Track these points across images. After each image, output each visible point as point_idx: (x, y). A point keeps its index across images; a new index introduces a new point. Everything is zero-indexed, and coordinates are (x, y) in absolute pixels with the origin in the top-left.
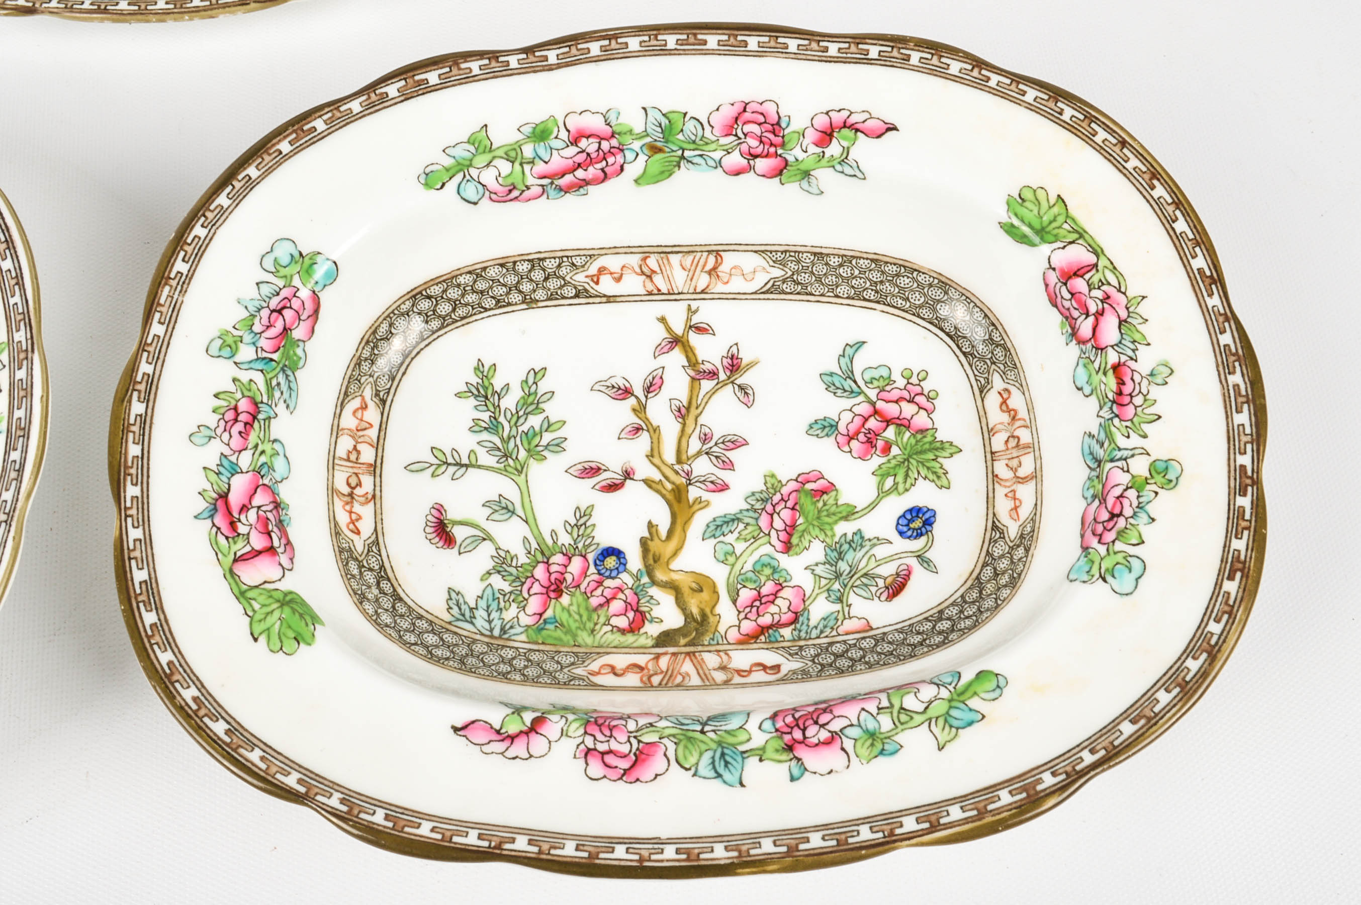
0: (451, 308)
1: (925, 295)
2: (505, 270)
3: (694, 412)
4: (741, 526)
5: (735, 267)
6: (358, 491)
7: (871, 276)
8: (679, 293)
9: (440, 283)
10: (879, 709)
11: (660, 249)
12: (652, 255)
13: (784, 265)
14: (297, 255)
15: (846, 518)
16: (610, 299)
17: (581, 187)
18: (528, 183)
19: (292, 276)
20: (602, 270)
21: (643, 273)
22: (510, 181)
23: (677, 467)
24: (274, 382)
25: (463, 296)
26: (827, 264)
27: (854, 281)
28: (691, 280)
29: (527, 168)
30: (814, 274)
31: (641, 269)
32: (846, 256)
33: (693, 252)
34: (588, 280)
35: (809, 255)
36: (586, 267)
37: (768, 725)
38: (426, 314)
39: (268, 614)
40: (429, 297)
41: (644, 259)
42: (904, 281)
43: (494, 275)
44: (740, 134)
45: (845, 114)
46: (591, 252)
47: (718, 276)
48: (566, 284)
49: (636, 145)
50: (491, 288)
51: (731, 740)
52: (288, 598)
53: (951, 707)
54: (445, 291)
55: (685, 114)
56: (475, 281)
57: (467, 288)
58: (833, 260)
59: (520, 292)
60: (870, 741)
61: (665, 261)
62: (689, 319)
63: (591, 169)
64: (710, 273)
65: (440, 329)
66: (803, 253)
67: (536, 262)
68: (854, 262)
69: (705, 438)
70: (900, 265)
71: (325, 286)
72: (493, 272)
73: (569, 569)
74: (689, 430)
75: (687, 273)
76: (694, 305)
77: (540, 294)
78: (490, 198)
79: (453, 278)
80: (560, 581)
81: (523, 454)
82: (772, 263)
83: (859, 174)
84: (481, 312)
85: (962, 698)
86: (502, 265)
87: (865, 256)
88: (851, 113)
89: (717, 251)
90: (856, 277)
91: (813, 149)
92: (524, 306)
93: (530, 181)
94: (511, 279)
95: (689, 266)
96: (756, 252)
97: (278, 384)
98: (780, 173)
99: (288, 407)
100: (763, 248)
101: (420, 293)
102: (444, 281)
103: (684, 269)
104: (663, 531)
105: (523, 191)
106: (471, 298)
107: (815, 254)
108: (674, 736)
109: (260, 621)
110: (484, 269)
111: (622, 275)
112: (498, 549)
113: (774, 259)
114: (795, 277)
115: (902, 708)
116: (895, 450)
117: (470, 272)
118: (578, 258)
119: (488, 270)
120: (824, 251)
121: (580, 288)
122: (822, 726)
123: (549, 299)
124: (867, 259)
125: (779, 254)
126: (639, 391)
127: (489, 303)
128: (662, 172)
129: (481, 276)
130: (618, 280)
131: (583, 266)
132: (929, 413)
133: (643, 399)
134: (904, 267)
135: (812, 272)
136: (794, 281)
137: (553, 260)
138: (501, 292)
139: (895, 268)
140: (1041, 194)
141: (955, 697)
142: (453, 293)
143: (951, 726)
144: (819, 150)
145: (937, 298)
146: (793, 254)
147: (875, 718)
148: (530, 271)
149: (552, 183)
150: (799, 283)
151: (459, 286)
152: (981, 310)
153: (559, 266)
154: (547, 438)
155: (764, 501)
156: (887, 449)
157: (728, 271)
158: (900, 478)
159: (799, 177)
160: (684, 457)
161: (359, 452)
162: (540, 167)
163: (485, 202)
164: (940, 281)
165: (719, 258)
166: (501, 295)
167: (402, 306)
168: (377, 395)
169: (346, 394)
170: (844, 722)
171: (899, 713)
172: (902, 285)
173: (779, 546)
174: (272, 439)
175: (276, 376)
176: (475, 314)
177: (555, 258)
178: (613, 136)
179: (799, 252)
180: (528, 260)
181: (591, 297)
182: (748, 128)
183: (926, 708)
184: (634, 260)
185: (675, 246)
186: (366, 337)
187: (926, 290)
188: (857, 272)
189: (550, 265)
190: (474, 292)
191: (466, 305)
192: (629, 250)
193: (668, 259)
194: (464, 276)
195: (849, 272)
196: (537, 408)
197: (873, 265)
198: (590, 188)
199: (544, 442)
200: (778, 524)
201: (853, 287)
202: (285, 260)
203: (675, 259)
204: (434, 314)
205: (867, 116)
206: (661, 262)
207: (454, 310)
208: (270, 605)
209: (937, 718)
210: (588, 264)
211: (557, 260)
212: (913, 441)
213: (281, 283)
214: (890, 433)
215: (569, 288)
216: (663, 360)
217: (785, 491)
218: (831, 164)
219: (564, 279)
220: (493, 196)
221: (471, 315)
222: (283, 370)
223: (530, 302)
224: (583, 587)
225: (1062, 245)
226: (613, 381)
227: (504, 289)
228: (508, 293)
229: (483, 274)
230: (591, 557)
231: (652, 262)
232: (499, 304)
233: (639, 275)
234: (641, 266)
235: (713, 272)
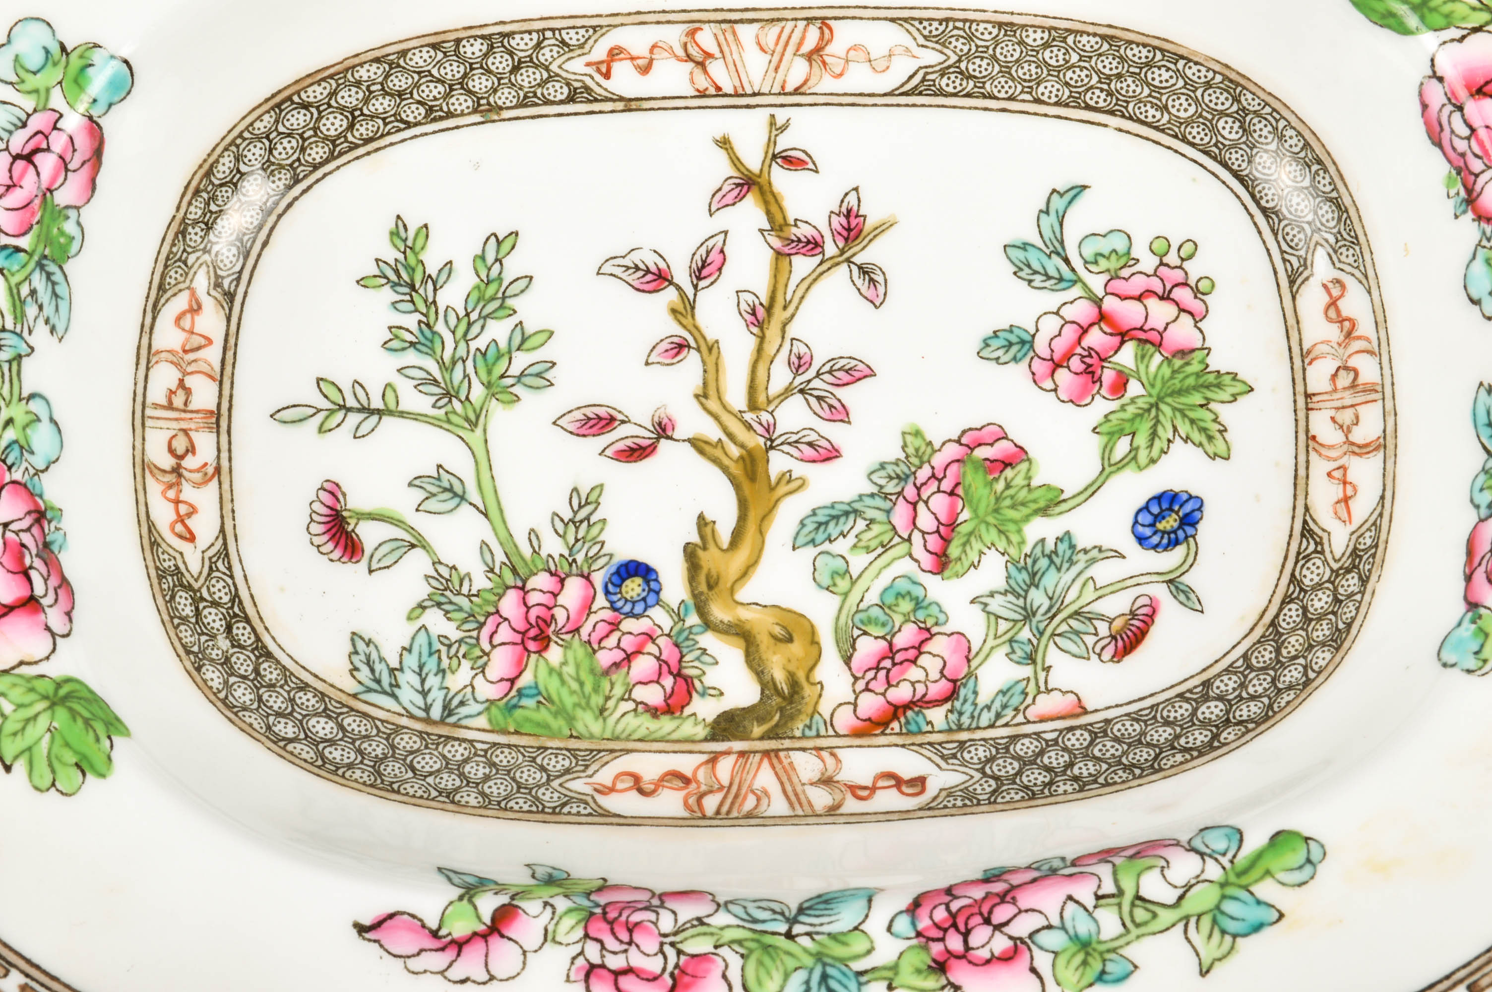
0: (345, 124)
1: (1196, 101)
2: (440, 55)
3: (779, 315)
4: (861, 524)
5: (854, 48)
6: (190, 462)
7: (1100, 66)
8: (754, 94)
9: (324, 79)
10: (1098, 897)
11: (720, 16)
12: (706, 27)
13: (943, 45)
14: (55, 50)
15: (1044, 511)
16: (630, 104)
19: (48, 91)
20: (615, 53)
21: (689, 58)
23: (749, 416)
24: (25, 290)
25: (366, 101)
26: (1021, 43)
27: (1069, 74)
28: (776, 69)
30: (997, 61)
31: (686, 50)
32: (1055, 29)
33: (779, 20)
34: (590, 70)
35: (989, 26)
36: (587, 47)
37: (903, 925)
38: (301, 135)
39: (28, 721)
40: (306, 106)
41: (692, 33)
42: (1160, 76)
43: (421, 63)
46: (595, 22)
47: (824, 63)
48: (552, 77)
50: (417, 85)
51: (838, 951)
52: (62, 692)
53: (1224, 897)
54: (333, 94)
56: (387, 76)
57: (373, 88)
58: (1032, 36)
59: (470, 92)
60: (1080, 957)
61: (730, 37)
62: (771, 142)
64: (809, 57)
65: (327, 161)
66: (978, 22)
67: (496, 40)
68: (1070, 40)
69: (799, 365)
70: (1155, 48)
71: (110, 105)
72: (418, 59)
73: (561, 600)
74: (770, 348)
75: (768, 57)
76: (781, 115)
77: (505, 97)
79: (347, 70)
80: (546, 621)
81: (478, 392)
82: (921, 40)
84: (399, 130)
85: (1244, 881)
86: (435, 46)
87: (1091, 29)
89: (823, 19)
90: (1073, 66)
92: (477, 118)
94: (453, 71)
95: (772, 46)
96: (893, 20)
97: (33, 292)
99: (53, 330)
100: (906, 14)
101: (289, 98)
102: (331, 77)
103: (762, 49)
104: (724, 531)
106: (381, 104)
107: (1000, 25)
108: (740, 942)
109: (15, 734)
110: (403, 53)
111: (651, 61)
112: (437, 563)
113: (926, 33)
114: (963, 66)
115: (1138, 897)
116: (1134, 388)
117: (377, 60)
118: (572, 32)
119: (410, 55)
120: (1016, 20)
121: (577, 85)
122: (999, 927)
123: (521, 105)
124: (1095, 35)
125: (935, 24)
126: (682, 277)
127: (415, 112)
129: (399, 66)
130: (645, 70)
131: (581, 46)
132: (1198, 319)
133: (690, 291)
134: (1162, 50)
135: (994, 57)
136: (961, 73)
137: (526, 36)
138: (435, 92)
139: (1144, 52)
141: (1232, 878)
142: (349, 98)
143: (1223, 932)
145: (1220, 107)
146: (960, 25)
147: (1090, 914)
148: (486, 55)
150: (970, 77)
151: (358, 84)
152: (1299, 134)
153: (538, 46)
154: (521, 361)
155: (901, 478)
156: (1120, 385)
157: (843, 55)
158: (1141, 440)
160: (761, 399)
161: (188, 392)
164: (1226, 78)
165: (826, 31)
166: (435, 99)
167: (257, 124)
168: (218, 285)
169: (161, 288)
170: (1036, 921)
171: (1133, 905)
172: (1156, 83)
173: (927, 560)
174: (25, 394)
175: (28, 278)
176: (389, 133)
177: (530, 32)
179: (972, 21)
180: (483, 37)
181: (596, 100)
183: (1181, 898)
184: (673, 35)
185: (746, 10)
186: (194, 184)
187: (1199, 93)
188: (1075, 58)
189: (523, 44)
190: (385, 93)
191: (372, 117)
192: (663, 17)
193: (734, 33)
194: (366, 66)
195: (1061, 57)
196: (504, 309)
197: (1106, 46)
199: (515, 370)
200: (926, 521)
201: (1067, 84)
202: (35, 59)
203: (746, 33)
204: (316, 135)
206: (721, 38)
207: (351, 127)
208: (30, 705)
209: (1199, 916)
210: (591, 42)
211: (535, 36)
212: (1166, 371)
213: (29, 103)
214: (1127, 356)
215: (558, 85)
216: (727, 218)
217: (939, 460)
219: (547, 69)
221: (382, 136)
222: (41, 266)
223: (486, 110)
224: (585, 631)
225: (1458, 34)
226: (636, 258)
227: (441, 88)
228: (448, 95)
229: (401, 62)
230: (598, 579)
231: (706, 38)
232: (432, 114)
233: (682, 61)
234: (685, 46)
235: (815, 55)
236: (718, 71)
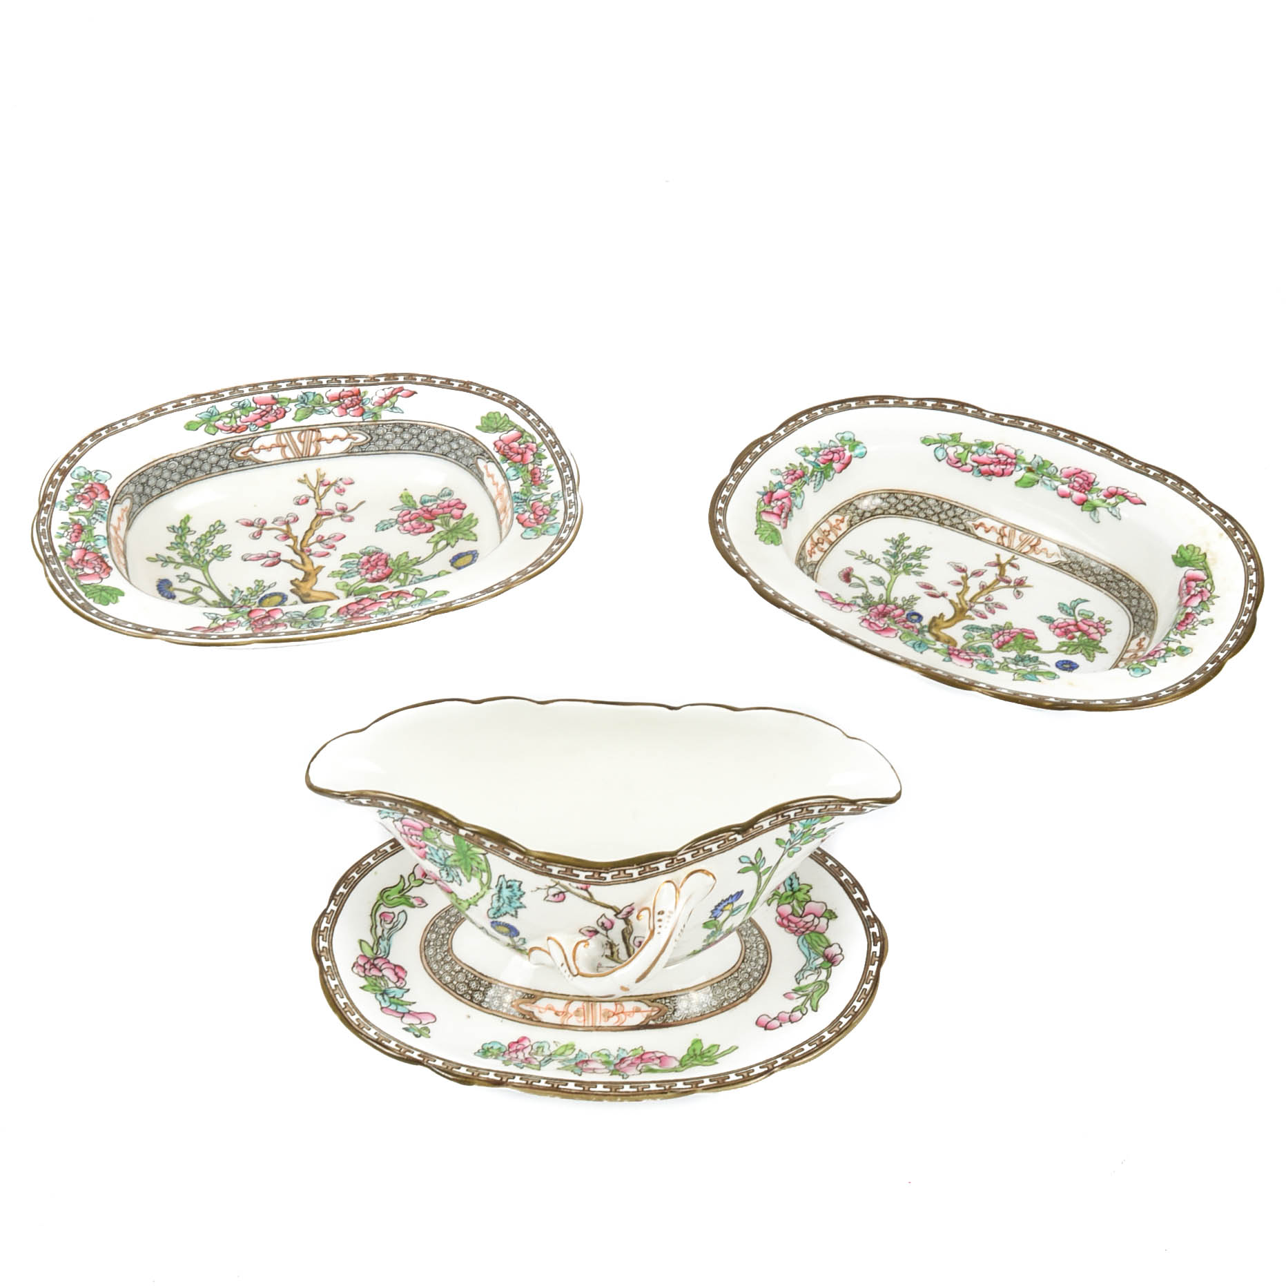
0: (904, 508)
1: (1129, 593)
2: (937, 504)
3: (989, 589)
4: (983, 632)
5: (1045, 549)
6: (820, 545)
7: (1108, 576)
8: (1012, 549)
9: (905, 494)
11: (1013, 526)
12: (1008, 527)
13: (1068, 556)
14: (853, 440)
15: (1035, 650)
16: (978, 538)
17: (990, 475)
18: (967, 462)
19: (846, 445)
20: (981, 524)
21: (1000, 534)
22: (960, 456)
23: (968, 603)
24: (816, 474)
25: (912, 506)
26: (1089, 564)
27: (1099, 576)
28: (1021, 546)
29: (970, 454)
32: (1100, 563)
33: (1028, 533)
34: (973, 525)
35: (1083, 556)
36: (975, 519)
38: (892, 504)
39: (765, 530)
40: (896, 498)
41: (1004, 528)
42: (1122, 584)
44: (1072, 479)
45: (1126, 491)
46: (980, 513)
47: (1035, 550)
48: (962, 523)
49: (1023, 466)
50: (927, 509)
52: (776, 531)
54: (905, 499)
55: (1052, 464)
56: (921, 502)
57: (915, 503)
58: (1093, 563)
59: (939, 517)
61: (1013, 533)
62: (1011, 560)
63: (998, 467)
64: (1031, 547)
65: (894, 514)
66: (1080, 554)
67: (953, 507)
68: (1102, 567)
69: (988, 599)
70: (1124, 576)
71: (857, 457)
72: (931, 502)
73: (895, 612)
74: (983, 594)
75: (1021, 542)
76: (1016, 557)
77: (947, 522)
78: (947, 462)
79: (912, 495)
80: (889, 613)
81: (901, 569)
82: (1063, 553)
83: (1118, 517)
84: (916, 517)
86: (937, 501)
87: (1109, 566)
88: (1128, 492)
89: (1040, 538)
90: (1101, 574)
91: (1102, 497)
92: (937, 524)
93: (969, 461)
94: (938, 510)
95: (1023, 540)
96: (1057, 545)
97: (816, 476)
98: (1083, 504)
99: (814, 488)
100: (1062, 544)
101: (894, 493)
102: (907, 494)
103: (1020, 539)
104: (946, 618)
105: (963, 465)
106: (915, 509)
107: (1086, 557)
109: (761, 530)
110: (928, 498)
111: (990, 530)
112: (867, 592)
113: (1065, 551)
114: (1071, 564)
116: (1075, 640)
117: (921, 497)
118: (973, 513)
120: (1090, 557)
121: (967, 527)
123: (950, 526)
124: (1110, 568)
125: (1068, 550)
126: (969, 573)
127: (922, 515)
128: (1029, 483)
130: (987, 531)
132: (1102, 635)
133: (969, 576)
134: (1126, 577)
135: (1081, 565)
136: (1070, 566)
138: (930, 512)
139: (1121, 576)
140: (1197, 550)
142: (908, 503)
143: (1024, 678)
144: (1104, 498)
145: (1135, 595)
146: (1075, 552)
148: (948, 509)
149: (978, 467)
150: (1072, 568)
151: (913, 500)
152: (1152, 605)
153: (963, 514)
154: (916, 569)
155: (1000, 630)
156: (1073, 637)
157: (1041, 549)
158: (1071, 649)
159: (1091, 509)
160: (974, 601)
161: (829, 534)
162: (976, 457)
163: (944, 462)
164: (1139, 588)
165: (1039, 542)
166: (929, 514)
167: (883, 494)
168: (851, 521)
169: (838, 511)
172: (1121, 586)
173: (996, 645)
174: (802, 488)
175: (818, 472)
176: (913, 516)
177: (962, 508)
178: (1015, 458)
179: (1078, 553)
180: (950, 504)
181: (970, 533)
182: (1077, 479)
184: (999, 526)
185: (1021, 527)
186: (860, 496)
187: (1131, 590)
189: (959, 511)
190: (918, 506)
191: (912, 511)
192: (999, 520)
193: (1015, 532)
194: (917, 496)
195: (1098, 572)
196: (919, 559)
197: (1111, 572)
198: (994, 478)
199: (914, 570)
200: (1001, 639)
201: (1097, 579)
202: (847, 439)
203: (1018, 533)
204: (895, 506)
205: (1134, 495)
206: (1011, 532)
207: (904, 510)
208: (768, 529)
209: (1020, 674)
210: (977, 518)
211: (963, 510)
212: (1086, 641)
213: (840, 444)
214: (1078, 634)
215: (962, 526)
216: (989, 568)
217: (1012, 630)
218: (1107, 506)
219: (962, 520)
220: (949, 461)
221: (911, 516)
222: (822, 473)
223: (941, 523)
224: (896, 619)
225: (1193, 567)
226: (959, 565)
227: (932, 512)
228: (933, 515)
229: (926, 500)
230: (907, 612)
231: (1007, 531)
232: (926, 517)
233: (997, 533)
234: (1000, 531)
235: (1033, 547)
236: (1006, 541)
